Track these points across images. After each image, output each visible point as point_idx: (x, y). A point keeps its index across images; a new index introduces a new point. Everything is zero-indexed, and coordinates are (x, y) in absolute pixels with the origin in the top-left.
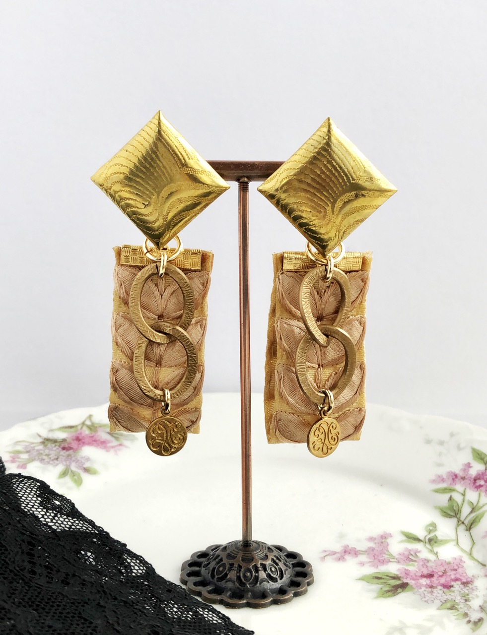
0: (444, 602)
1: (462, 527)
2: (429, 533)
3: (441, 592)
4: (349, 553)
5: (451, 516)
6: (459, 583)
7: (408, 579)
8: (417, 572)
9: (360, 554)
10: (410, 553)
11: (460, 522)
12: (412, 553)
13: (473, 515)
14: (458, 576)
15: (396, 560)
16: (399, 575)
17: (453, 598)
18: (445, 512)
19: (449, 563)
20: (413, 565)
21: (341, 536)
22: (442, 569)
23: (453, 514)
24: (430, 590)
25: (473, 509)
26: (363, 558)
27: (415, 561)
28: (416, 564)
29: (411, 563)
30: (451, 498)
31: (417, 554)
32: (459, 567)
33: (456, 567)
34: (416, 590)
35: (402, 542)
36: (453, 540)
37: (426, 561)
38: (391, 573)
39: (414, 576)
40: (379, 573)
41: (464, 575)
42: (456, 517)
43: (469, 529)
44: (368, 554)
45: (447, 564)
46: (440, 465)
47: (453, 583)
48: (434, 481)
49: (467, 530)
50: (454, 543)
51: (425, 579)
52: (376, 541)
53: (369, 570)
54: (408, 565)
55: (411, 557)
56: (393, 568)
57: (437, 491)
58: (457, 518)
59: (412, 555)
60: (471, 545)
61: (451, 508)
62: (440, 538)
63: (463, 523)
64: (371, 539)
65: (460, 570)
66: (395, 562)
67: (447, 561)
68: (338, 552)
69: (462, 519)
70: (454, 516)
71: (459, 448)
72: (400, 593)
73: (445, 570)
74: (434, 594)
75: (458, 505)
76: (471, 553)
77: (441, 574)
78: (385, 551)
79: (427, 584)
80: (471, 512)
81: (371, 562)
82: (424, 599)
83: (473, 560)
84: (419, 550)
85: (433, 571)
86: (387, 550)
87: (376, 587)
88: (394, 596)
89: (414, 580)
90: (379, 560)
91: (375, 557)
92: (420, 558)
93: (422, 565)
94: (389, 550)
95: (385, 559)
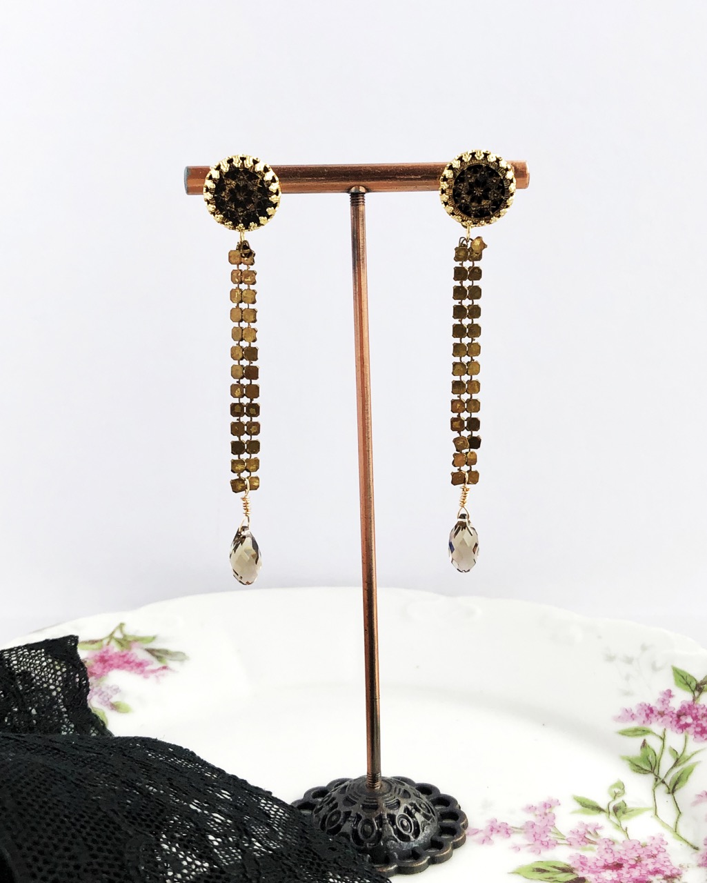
1: (662, 788)
2: (615, 798)
4: (499, 832)
5: (646, 770)
6: (660, 877)
7: (584, 871)
8: (598, 860)
9: (514, 832)
10: (586, 829)
11: (659, 781)
12: (590, 830)
13: (678, 770)
14: (658, 866)
15: (566, 842)
16: (572, 866)
18: (636, 765)
19: (644, 846)
20: (592, 849)
21: (487, 805)
22: (635, 855)
23: (648, 768)
25: (677, 759)
26: (518, 839)
27: (594, 843)
28: (596, 847)
29: (589, 845)
30: (644, 744)
31: (598, 831)
32: (659, 851)
33: (655, 852)
35: (574, 812)
36: (649, 809)
37: (610, 843)
38: (560, 862)
39: (593, 867)
40: (542, 862)
41: (667, 864)
42: (653, 772)
43: (672, 791)
44: (525, 833)
45: (642, 847)
46: (627, 694)
47: (652, 878)
48: (619, 719)
49: (669, 793)
50: (652, 813)
51: (609, 872)
52: (537, 812)
53: (527, 858)
54: (584, 849)
55: (588, 836)
56: (561, 854)
57: (624, 733)
58: (655, 775)
59: (589, 833)
60: (676, 816)
61: (646, 759)
62: (629, 806)
63: (663, 782)
64: (530, 809)
65: (661, 856)
66: (565, 844)
67: (642, 842)
68: (482, 831)
69: (662, 775)
70: (650, 772)
71: (654, 668)
73: (639, 857)
75: (655, 755)
76: (676, 829)
77: (633, 862)
78: (550, 827)
79: (613, 880)
80: (675, 765)
81: (530, 845)
83: (680, 840)
84: (600, 826)
85: (621, 859)
86: (553, 826)
89: (594, 872)
90: (542, 841)
91: (535, 837)
92: (602, 838)
93: (606, 849)
94: (556, 825)
95: (550, 840)
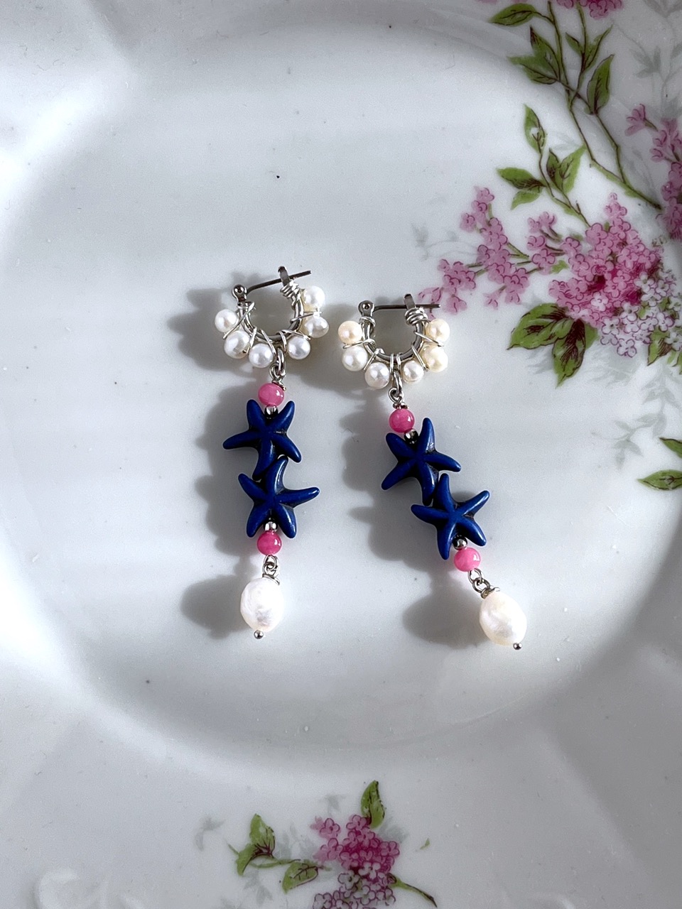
0: (648, 340)
1: (580, 106)
2: (540, 151)
3: (632, 317)
4: (460, 282)
5: (550, 78)
6: (644, 276)
7: (576, 308)
8: (578, 281)
9: (476, 274)
10: (542, 231)
11: (572, 96)
12: (546, 230)
13: (589, 75)
14: (634, 258)
16: (561, 305)
17: (653, 322)
18: (535, 72)
19: (608, 229)
20: (563, 266)
21: (422, 239)
22: (607, 252)
23: (550, 74)
24: (615, 321)
25: (583, 55)
26: (486, 284)
27: (559, 252)
28: (564, 258)
29: (559, 258)
30: (534, 37)
31: (555, 228)
32: (625, 231)
33: (622, 235)
34: (600, 333)
35: (515, 204)
36: (581, 152)
37: (575, 244)
38: (545, 305)
39: (580, 297)
40: (529, 313)
41: (641, 249)
42: (560, 81)
43: (595, 109)
44: (487, 270)
45: (607, 232)
47: (638, 283)
49: (591, 113)
50: (587, 157)
51: (597, 296)
52: (480, 226)
53: (511, 315)
54: (557, 269)
55: (550, 243)
56: (540, 290)
57: (499, 20)
58: (563, 84)
59: (547, 235)
60: (615, 153)
61: (543, 60)
62: (560, 156)
63: (578, 96)
64: (468, 221)
65: (630, 240)
66: (535, 270)
67: (602, 222)
68: (442, 289)
69: (574, 84)
70: (556, 80)
72: (583, 352)
73: (612, 254)
74: (628, 329)
75: (554, 53)
76: (623, 178)
77: (610, 267)
78: (505, 247)
79: (607, 309)
80: (584, 67)
81: (502, 289)
82: (622, 350)
83: (635, 197)
84: (551, 217)
85: (598, 267)
86: (507, 243)
87: (543, 354)
88: (580, 364)
89: (585, 304)
90: (511, 277)
91: (500, 271)
92: (564, 238)
93: (576, 257)
94: (510, 240)
95: (517, 271)
